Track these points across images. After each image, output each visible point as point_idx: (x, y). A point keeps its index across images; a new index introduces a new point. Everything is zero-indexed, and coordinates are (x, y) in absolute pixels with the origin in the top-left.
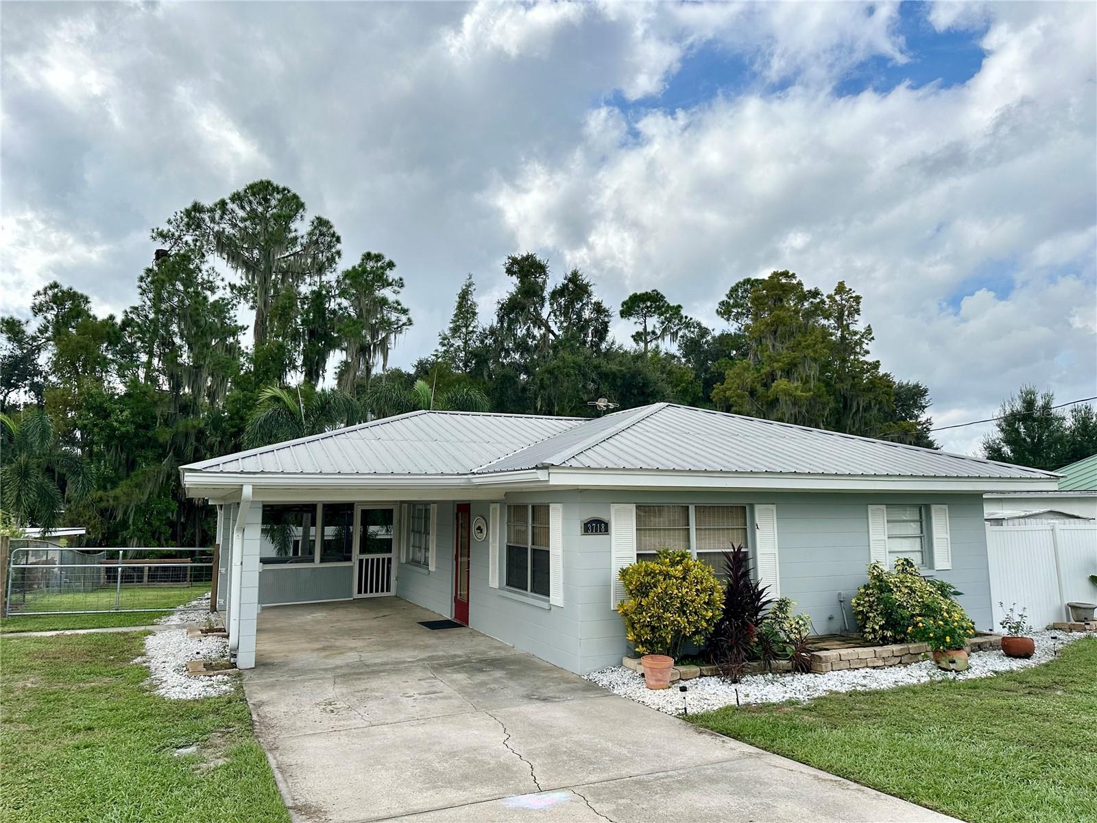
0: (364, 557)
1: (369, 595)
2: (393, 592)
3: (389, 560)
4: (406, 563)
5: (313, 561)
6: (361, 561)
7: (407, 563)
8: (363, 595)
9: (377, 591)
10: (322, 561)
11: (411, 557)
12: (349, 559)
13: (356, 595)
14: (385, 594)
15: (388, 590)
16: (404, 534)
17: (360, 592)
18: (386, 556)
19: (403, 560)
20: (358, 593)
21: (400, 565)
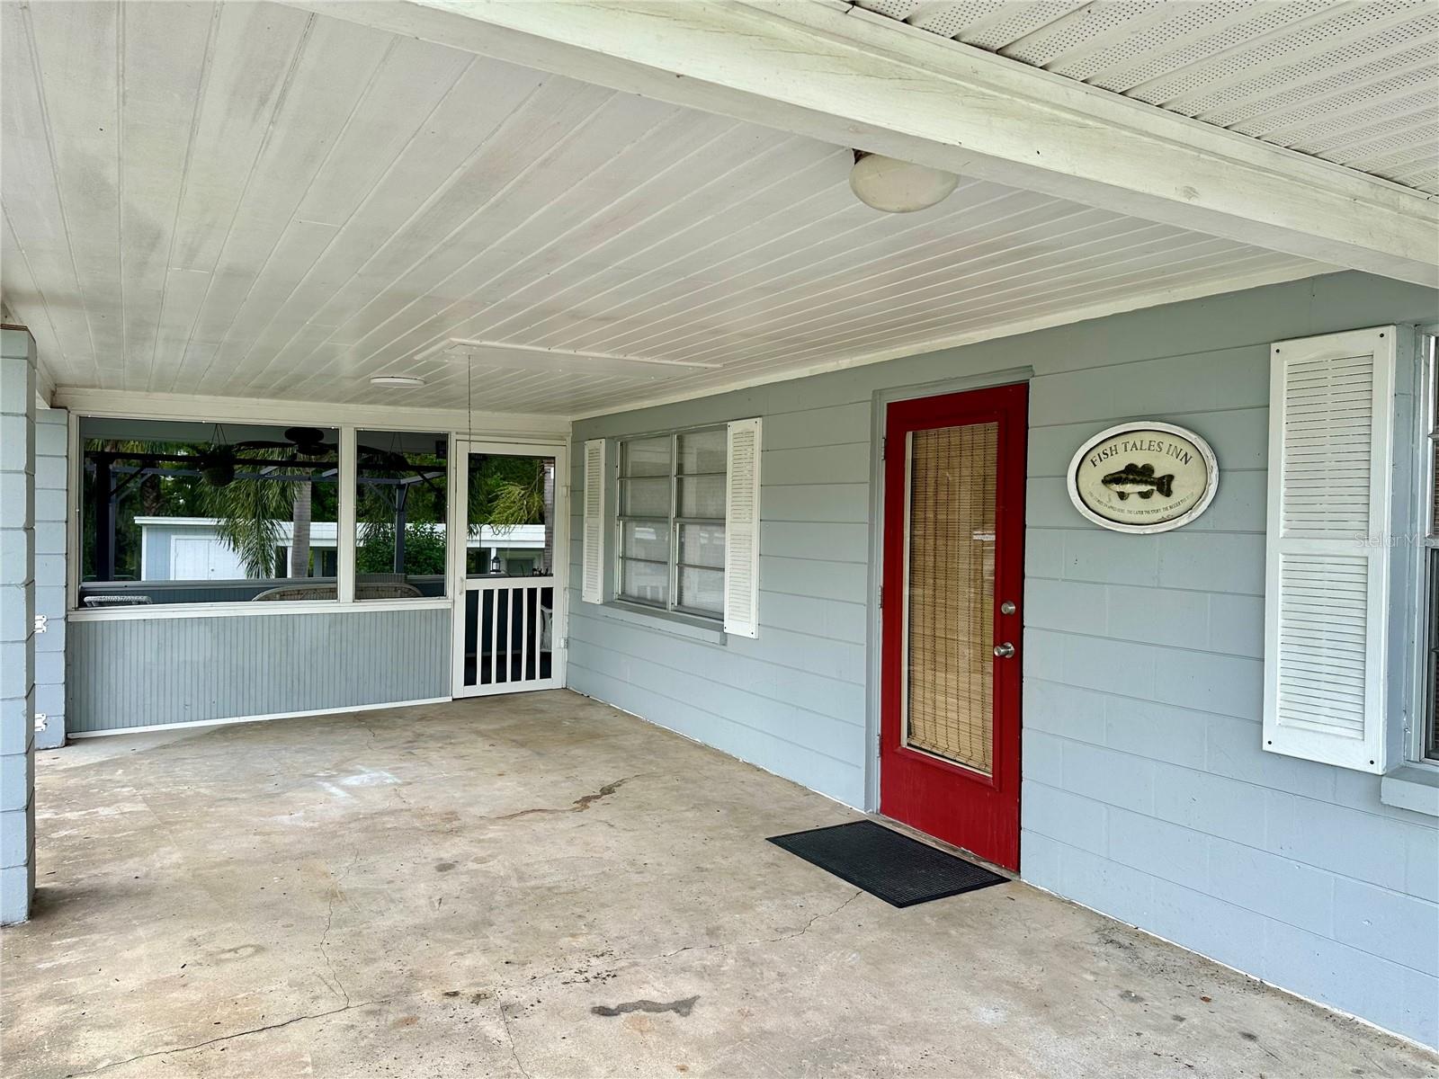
0: (480, 585)
1: (495, 688)
2: (558, 678)
3: (548, 593)
4: (606, 603)
5: (332, 594)
6: (471, 596)
7: (608, 603)
8: (479, 689)
9: (516, 677)
10: (360, 594)
11: (618, 589)
12: (437, 590)
13: (460, 689)
14: (538, 684)
15: (546, 673)
16: (595, 524)
17: (470, 680)
18: (539, 583)
19: (594, 594)
20: (466, 683)
21: (580, 609)
